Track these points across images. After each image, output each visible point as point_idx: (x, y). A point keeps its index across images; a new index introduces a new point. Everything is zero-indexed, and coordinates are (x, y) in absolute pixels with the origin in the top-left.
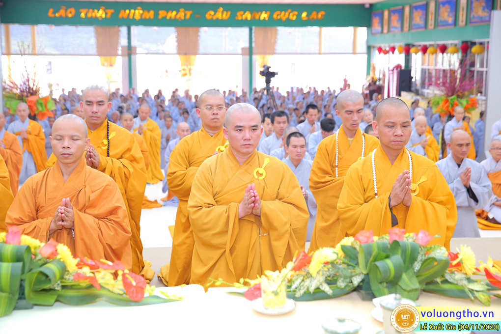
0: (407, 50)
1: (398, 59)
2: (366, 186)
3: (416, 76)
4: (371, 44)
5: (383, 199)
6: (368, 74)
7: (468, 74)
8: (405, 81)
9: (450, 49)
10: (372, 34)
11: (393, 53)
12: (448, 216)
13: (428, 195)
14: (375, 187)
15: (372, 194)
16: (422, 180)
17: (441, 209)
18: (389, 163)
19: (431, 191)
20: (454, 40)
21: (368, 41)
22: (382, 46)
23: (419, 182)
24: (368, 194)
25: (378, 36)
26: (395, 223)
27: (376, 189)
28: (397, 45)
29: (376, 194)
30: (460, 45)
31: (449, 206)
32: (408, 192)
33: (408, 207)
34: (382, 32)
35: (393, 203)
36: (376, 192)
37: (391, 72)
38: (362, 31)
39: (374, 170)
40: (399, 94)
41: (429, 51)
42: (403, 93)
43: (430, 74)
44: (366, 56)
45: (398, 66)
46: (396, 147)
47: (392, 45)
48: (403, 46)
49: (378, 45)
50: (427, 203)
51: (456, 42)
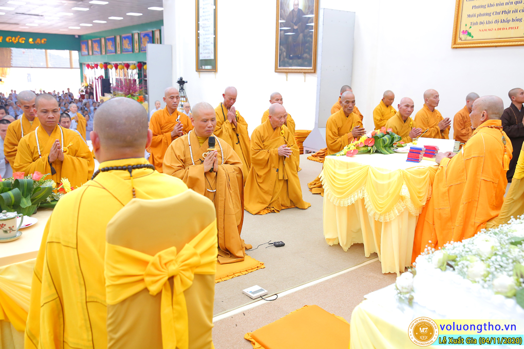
0: (106, 66)
1: (101, 72)
2: (32, 151)
3: (113, 82)
4: (82, 62)
5: (44, 158)
6: (82, 82)
7: (143, 82)
8: (106, 86)
9: (131, 67)
10: (82, 55)
11: (97, 68)
12: (89, 165)
13: (75, 153)
14: (39, 151)
15: (37, 155)
16: (70, 145)
17: (84, 161)
18: (47, 135)
19: (76, 151)
20: (133, 61)
21: (79, 60)
22: (90, 63)
23: (68, 146)
24: (34, 156)
25: (86, 57)
26: (53, 172)
27: (39, 152)
28: (99, 63)
29: (40, 155)
30: (137, 64)
31: (89, 159)
32: (59, 153)
33: (62, 162)
34: (89, 54)
35: (51, 160)
36: (40, 154)
37: (97, 80)
38: (75, 54)
39: (37, 140)
40: (103, 95)
41: (119, 67)
42: (106, 94)
43: (121, 82)
44: (79, 70)
45: (101, 77)
46: (50, 125)
47: (96, 63)
48: (103, 63)
49: (87, 63)
50: (74, 158)
51: (134, 62)
